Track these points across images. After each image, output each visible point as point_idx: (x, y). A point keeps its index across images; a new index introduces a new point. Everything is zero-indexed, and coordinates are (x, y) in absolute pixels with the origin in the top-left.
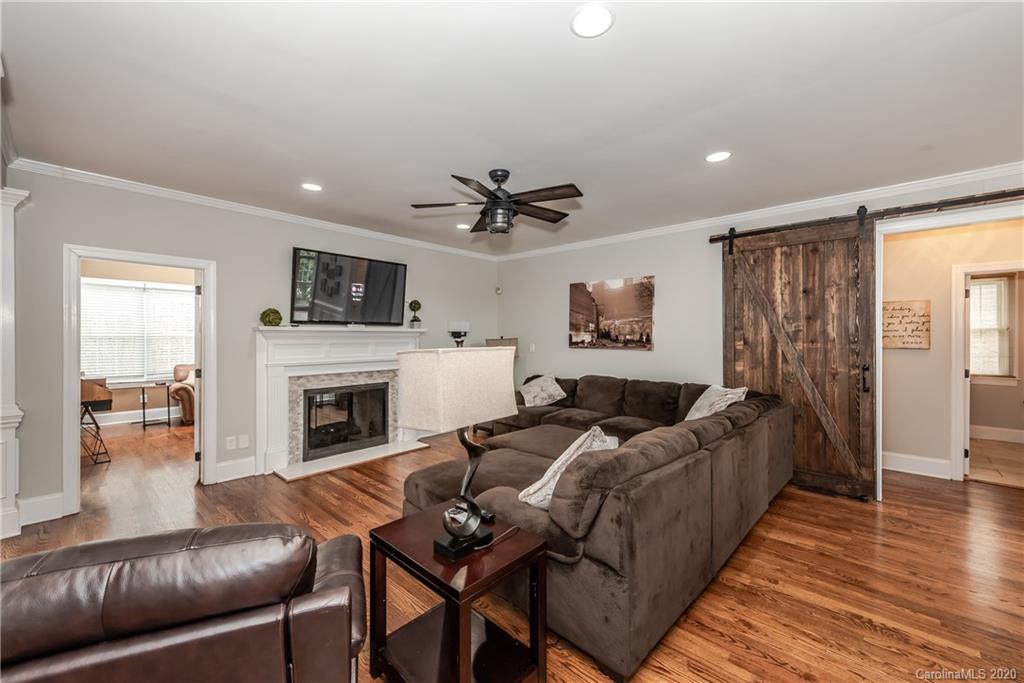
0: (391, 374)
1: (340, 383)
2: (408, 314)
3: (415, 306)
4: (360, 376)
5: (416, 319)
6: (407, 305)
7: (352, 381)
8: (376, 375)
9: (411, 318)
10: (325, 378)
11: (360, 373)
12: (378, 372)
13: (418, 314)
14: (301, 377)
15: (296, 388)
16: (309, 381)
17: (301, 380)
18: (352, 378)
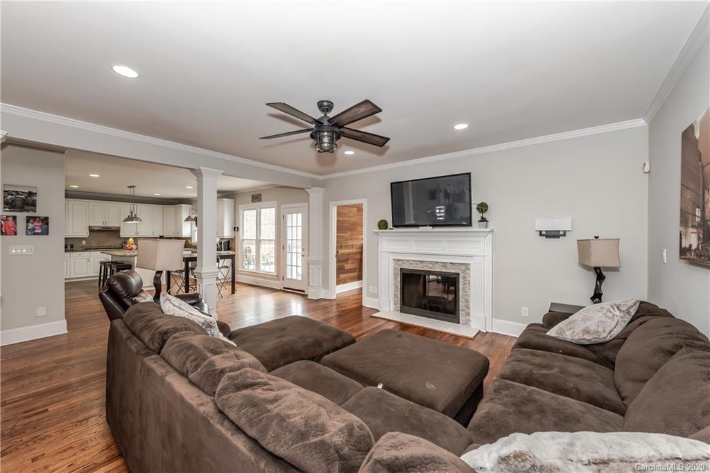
0: (463, 268)
1: (423, 267)
2: (476, 216)
3: (483, 208)
4: (436, 265)
5: (483, 220)
6: (474, 207)
7: (430, 268)
8: (449, 266)
9: (480, 219)
10: (412, 262)
11: (437, 262)
12: (451, 263)
13: (485, 215)
14: (399, 260)
15: (397, 266)
16: (404, 263)
17: (400, 262)
18: (431, 265)
